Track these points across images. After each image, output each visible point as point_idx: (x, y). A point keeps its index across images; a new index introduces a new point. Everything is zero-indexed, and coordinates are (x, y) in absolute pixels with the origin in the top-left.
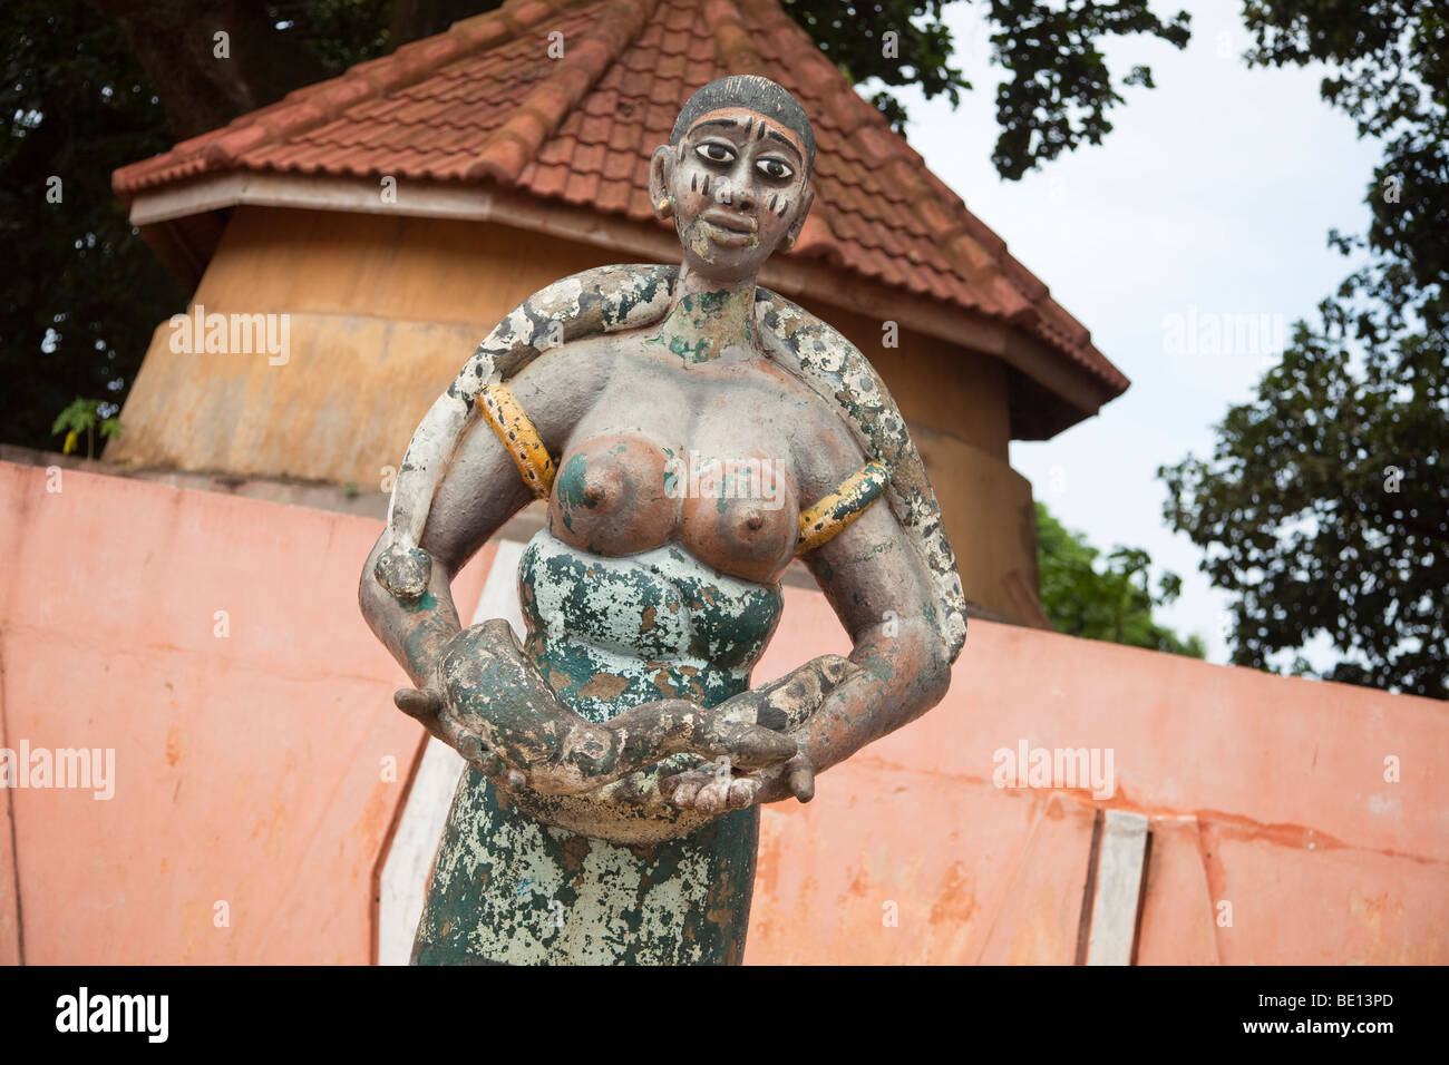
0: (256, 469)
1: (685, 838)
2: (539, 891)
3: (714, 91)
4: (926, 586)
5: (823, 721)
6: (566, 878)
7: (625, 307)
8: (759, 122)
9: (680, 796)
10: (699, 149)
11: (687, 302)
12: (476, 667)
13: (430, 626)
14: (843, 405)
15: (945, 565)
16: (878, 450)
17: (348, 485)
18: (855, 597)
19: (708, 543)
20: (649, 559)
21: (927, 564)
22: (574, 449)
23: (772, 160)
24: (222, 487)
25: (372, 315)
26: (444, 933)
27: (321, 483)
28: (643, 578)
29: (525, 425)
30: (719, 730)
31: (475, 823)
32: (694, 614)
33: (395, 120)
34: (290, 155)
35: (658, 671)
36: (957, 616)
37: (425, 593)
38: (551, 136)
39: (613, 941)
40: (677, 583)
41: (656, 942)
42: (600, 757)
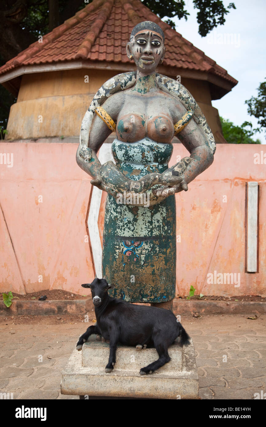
0: (40, 136)
1: (159, 203)
2: (129, 220)
3: (138, 27)
4: (205, 138)
5: (187, 172)
6: (135, 216)
7: (126, 83)
8: (151, 32)
9: (158, 194)
10: (137, 42)
11: (140, 80)
12: (107, 173)
13: (94, 165)
14: (180, 98)
15: (209, 132)
16: (190, 107)
17: (61, 136)
18: (189, 143)
19: (154, 136)
20: (141, 142)
21: (205, 132)
22: (119, 119)
23: (155, 41)
24: (33, 141)
25: (59, 96)
26: (110, 232)
27: (55, 137)
28: (141, 146)
29: (107, 115)
30: (164, 178)
31: (112, 207)
32: (154, 153)
33: (56, 47)
34: (33, 60)
35: (147, 167)
36: (213, 143)
37: (92, 158)
38: (93, 45)
39: (147, 228)
40: (149, 146)
41: (157, 227)
42: (139, 188)
